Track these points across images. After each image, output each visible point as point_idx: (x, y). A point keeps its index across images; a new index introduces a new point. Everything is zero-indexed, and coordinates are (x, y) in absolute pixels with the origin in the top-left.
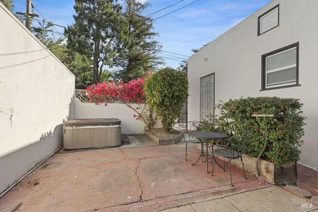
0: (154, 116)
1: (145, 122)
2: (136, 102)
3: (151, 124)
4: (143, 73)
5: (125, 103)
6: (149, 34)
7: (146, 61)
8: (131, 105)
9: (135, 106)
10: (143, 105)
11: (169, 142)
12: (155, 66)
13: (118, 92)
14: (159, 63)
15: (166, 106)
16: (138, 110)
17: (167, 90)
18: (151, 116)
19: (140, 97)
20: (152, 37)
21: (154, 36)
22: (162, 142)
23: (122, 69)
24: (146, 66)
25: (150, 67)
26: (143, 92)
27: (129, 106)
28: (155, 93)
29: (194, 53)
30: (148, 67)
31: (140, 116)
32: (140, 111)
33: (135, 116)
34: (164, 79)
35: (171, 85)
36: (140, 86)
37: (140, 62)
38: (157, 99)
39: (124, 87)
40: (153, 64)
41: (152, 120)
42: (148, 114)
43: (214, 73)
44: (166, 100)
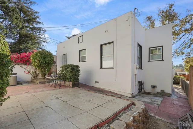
0: (37, 72)
1: (32, 75)
2: (26, 64)
3: (35, 76)
4: (32, 46)
5: (18, 65)
6: (36, 22)
7: (34, 39)
8: (23, 66)
9: (25, 66)
10: (30, 66)
11: (44, 83)
12: (41, 43)
13: (14, 59)
14: (44, 41)
15: (43, 67)
16: (27, 69)
17: (43, 60)
18: (35, 72)
19: (29, 62)
20: (38, 24)
21: (40, 24)
22: (40, 83)
23: (13, 41)
24: (34, 42)
25: (37, 43)
26: (30, 60)
27: (21, 67)
28: (37, 61)
29: (67, 39)
30: (36, 43)
31: (29, 72)
32: (29, 69)
33: (25, 72)
34: (41, 55)
35: (44, 58)
36: (28, 57)
37: (29, 39)
38: (38, 63)
39: (18, 56)
40: (39, 41)
41: (36, 74)
42: (34, 71)
43: (67, 54)
44: (42, 64)
